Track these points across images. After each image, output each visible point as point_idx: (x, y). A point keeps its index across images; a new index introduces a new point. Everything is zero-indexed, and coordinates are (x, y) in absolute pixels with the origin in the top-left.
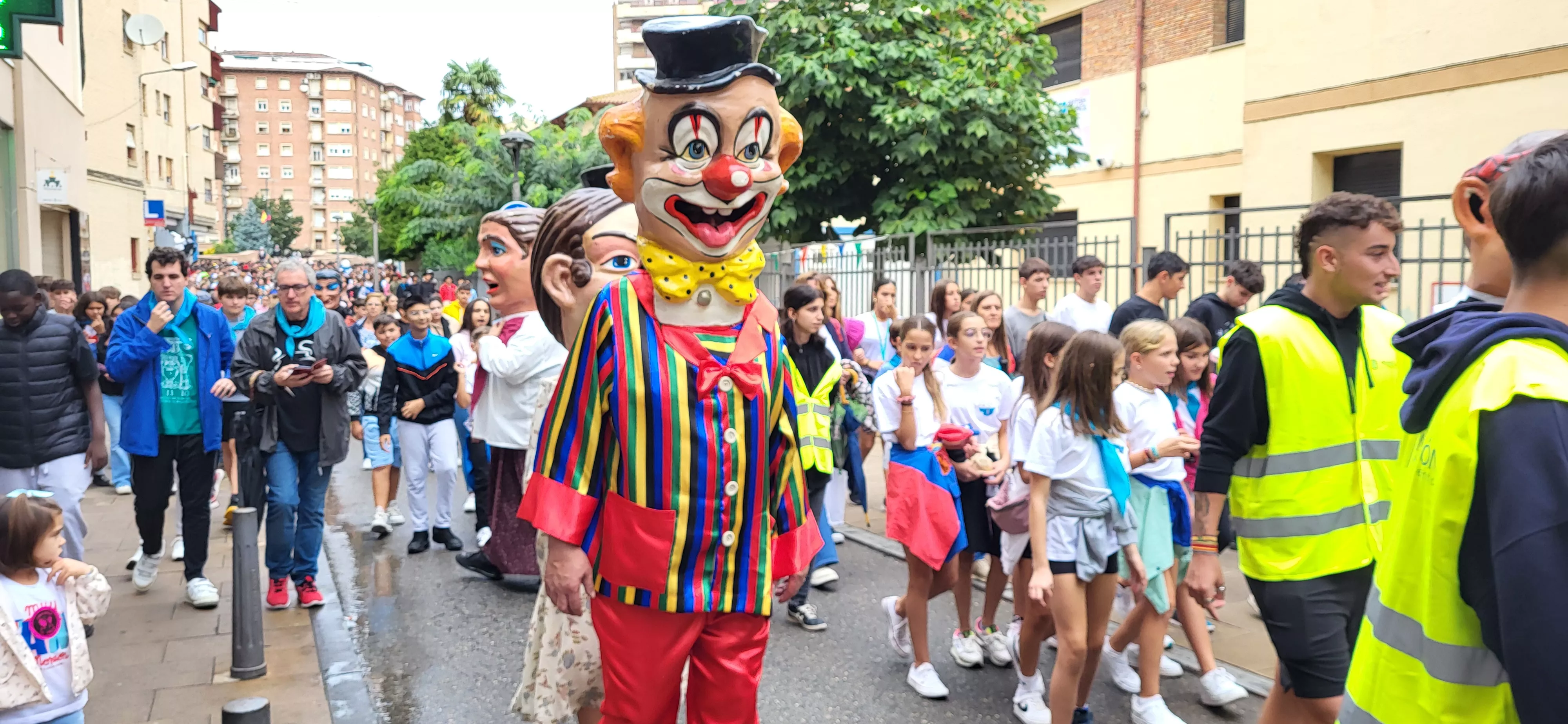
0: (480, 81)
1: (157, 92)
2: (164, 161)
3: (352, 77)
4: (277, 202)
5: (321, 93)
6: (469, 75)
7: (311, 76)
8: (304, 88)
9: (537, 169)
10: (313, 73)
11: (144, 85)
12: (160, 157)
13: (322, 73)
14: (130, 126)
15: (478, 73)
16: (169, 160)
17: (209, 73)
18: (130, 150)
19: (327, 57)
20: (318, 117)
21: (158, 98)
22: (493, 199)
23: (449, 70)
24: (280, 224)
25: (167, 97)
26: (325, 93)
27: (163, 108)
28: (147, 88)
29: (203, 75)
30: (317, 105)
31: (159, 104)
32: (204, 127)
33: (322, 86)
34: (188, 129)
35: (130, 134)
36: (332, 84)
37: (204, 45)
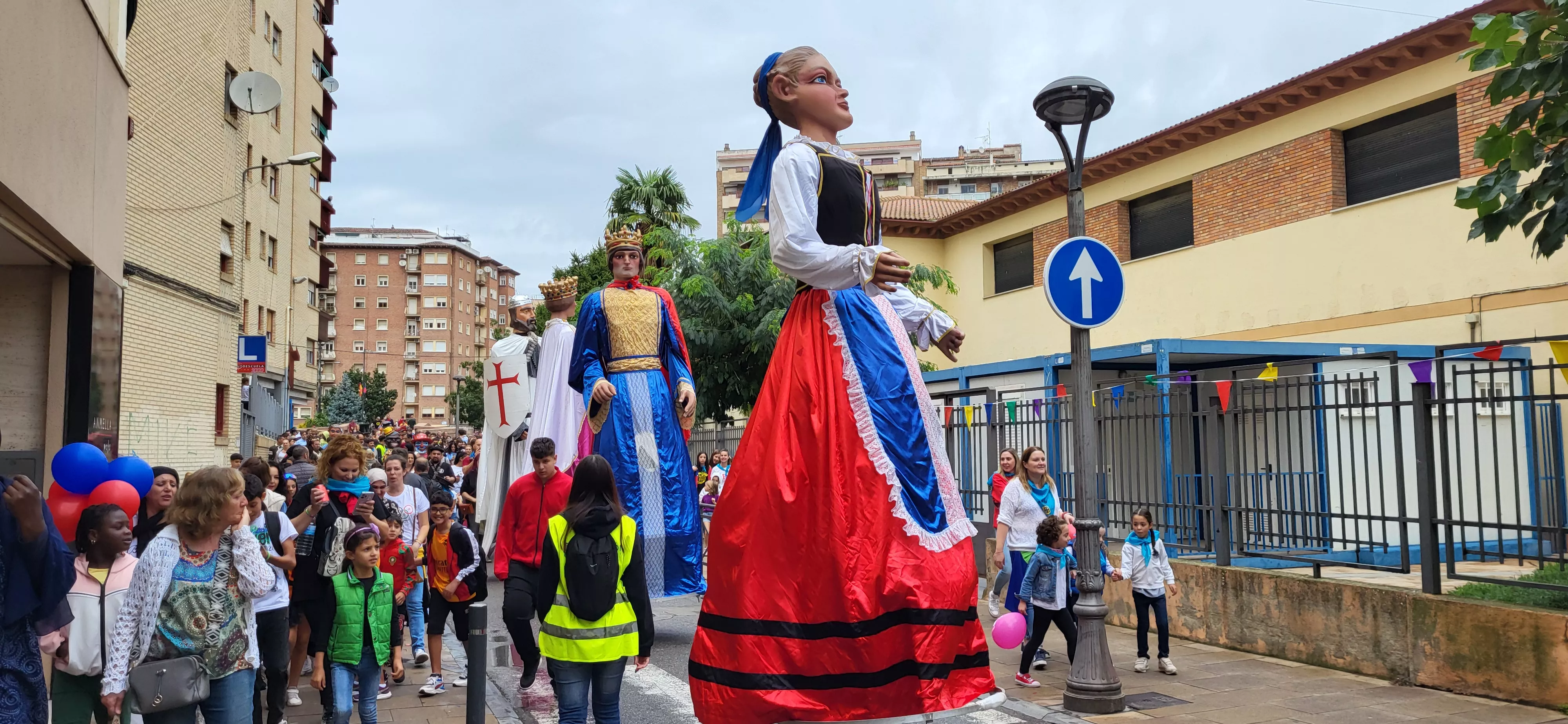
0: (661, 196)
1: (263, 233)
2: (265, 311)
3: (450, 251)
4: (372, 376)
5: (419, 268)
6: (646, 189)
7: (410, 251)
8: (403, 263)
9: (768, 290)
10: (412, 248)
11: (248, 224)
12: (260, 308)
13: (421, 248)
14: (227, 226)
15: (657, 186)
16: (271, 313)
17: (318, 224)
18: (225, 259)
19: (426, 232)
20: (414, 291)
21: (263, 241)
22: (706, 333)
23: (618, 185)
24: (373, 398)
25: (273, 241)
26: (423, 268)
27: (268, 252)
28: (252, 227)
29: (312, 224)
30: (414, 279)
31: (263, 248)
32: (310, 281)
33: (420, 261)
34: (294, 282)
35: (227, 237)
36: (430, 259)
37: (316, 191)
